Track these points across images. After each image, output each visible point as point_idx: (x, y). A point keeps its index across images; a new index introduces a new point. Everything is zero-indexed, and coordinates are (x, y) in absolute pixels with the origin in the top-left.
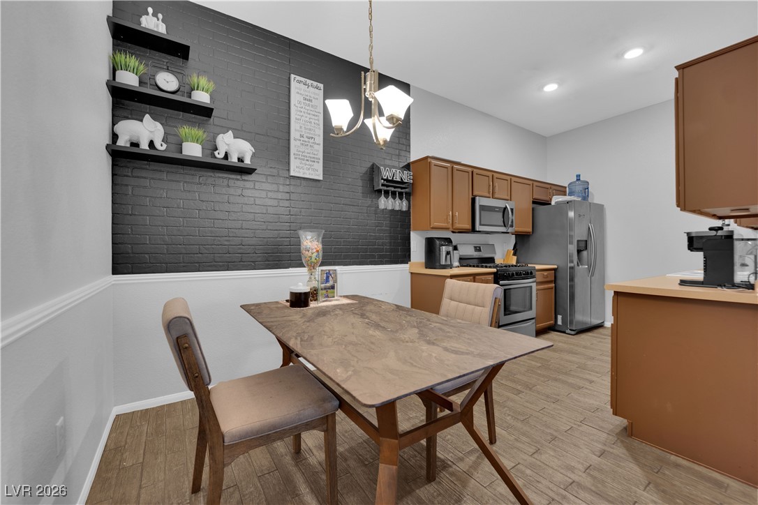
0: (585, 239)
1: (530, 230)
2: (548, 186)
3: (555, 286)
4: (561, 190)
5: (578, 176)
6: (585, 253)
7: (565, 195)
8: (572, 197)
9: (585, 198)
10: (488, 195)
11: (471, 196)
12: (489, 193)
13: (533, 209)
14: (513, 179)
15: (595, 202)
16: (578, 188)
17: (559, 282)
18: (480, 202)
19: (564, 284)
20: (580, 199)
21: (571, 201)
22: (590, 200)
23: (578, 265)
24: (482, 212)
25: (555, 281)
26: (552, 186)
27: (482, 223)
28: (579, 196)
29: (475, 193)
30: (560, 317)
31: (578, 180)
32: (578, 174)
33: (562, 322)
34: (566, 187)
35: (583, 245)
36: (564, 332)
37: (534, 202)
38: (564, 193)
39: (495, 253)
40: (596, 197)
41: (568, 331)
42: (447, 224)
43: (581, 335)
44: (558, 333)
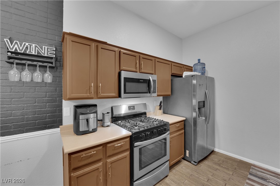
0: (203, 100)
1: (170, 93)
2: (182, 66)
3: (185, 132)
4: (190, 69)
5: (199, 60)
6: (203, 110)
7: (192, 71)
8: (195, 72)
9: (203, 73)
10: (134, 70)
11: (118, 71)
12: (136, 68)
13: (172, 80)
14: (157, 60)
15: (209, 76)
16: (199, 67)
17: (187, 128)
18: (124, 74)
19: (190, 129)
20: (200, 74)
21: (194, 75)
22: (206, 75)
23: (199, 117)
25: (184, 128)
26: (184, 66)
27: (127, 92)
28: (199, 72)
29: (122, 68)
31: (199, 62)
32: (199, 58)
33: (189, 155)
34: (192, 67)
35: (202, 104)
36: (190, 162)
37: (172, 75)
38: (191, 70)
39: (146, 109)
40: (210, 73)
41: (193, 162)
42: (90, 94)
43: (201, 164)
44: (187, 162)
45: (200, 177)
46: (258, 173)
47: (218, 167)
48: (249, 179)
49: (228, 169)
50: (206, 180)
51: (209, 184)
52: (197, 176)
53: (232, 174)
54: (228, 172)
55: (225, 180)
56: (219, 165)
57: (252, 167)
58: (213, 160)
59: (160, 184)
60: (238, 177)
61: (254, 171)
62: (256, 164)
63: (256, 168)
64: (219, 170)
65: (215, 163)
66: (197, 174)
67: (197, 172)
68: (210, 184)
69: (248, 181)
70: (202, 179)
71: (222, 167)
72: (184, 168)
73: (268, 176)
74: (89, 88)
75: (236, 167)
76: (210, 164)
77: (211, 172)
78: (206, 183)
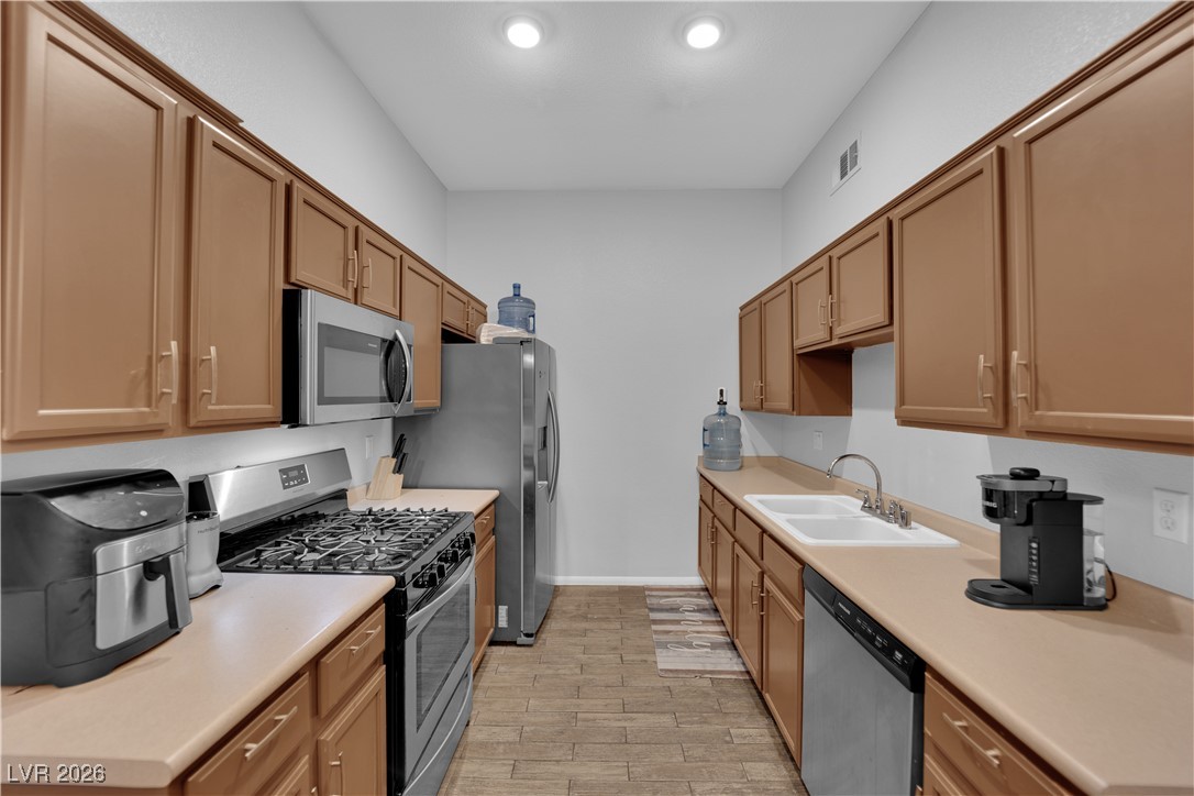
0: (544, 425)
1: (436, 402)
2: (466, 298)
3: (496, 541)
5: (517, 287)
10: (342, 292)
11: (280, 285)
12: (345, 282)
14: (407, 258)
18: (319, 310)
21: (528, 341)
24: (327, 350)
25: (495, 529)
26: (472, 302)
27: (327, 394)
29: (299, 275)
30: (503, 610)
31: (517, 295)
32: (517, 282)
33: (509, 621)
36: (514, 643)
37: (444, 333)
39: (349, 477)
41: (522, 639)
42: (149, 406)
43: (543, 636)
44: (501, 648)
45: (560, 671)
46: (663, 601)
47: (585, 625)
48: (655, 622)
49: (606, 619)
50: (578, 671)
51: (591, 677)
52: (550, 672)
53: (619, 627)
54: (612, 626)
55: (615, 648)
56: (585, 618)
57: (647, 593)
58: (564, 612)
59: (461, 758)
60: (635, 626)
61: (654, 601)
62: (650, 584)
63: (654, 593)
64: (592, 631)
65: (574, 618)
66: (549, 668)
67: (544, 663)
68: (591, 674)
69: (654, 627)
70: (568, 672)
71: (592, 619)
72: (502, 669)
73: (678, 599)
74: (143, 368)
75: (618, 606)
76: (564, 626)
77: (576, 645)
78: (583, 677)
